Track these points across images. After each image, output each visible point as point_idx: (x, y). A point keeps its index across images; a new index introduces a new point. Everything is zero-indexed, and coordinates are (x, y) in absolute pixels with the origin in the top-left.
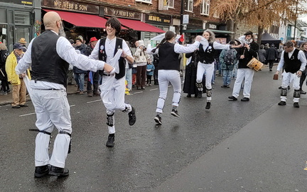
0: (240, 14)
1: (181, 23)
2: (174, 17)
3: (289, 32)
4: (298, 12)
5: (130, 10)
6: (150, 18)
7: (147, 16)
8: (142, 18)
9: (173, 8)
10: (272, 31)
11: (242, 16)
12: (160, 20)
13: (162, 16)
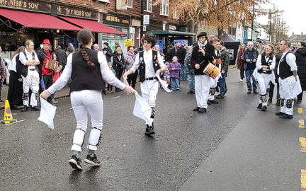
0: (201, 15)
1: (142, 23)
2: (133, 18)
3: (246, 34)
4: (256, 13)
5: (86, 9)
6: (108, 18)
7: (104, 15)
8: (99, 18)
9: (131, 7)
10: (230, 33)
11: (202, 17)
12: (119, 21)
13: (121, 17)
